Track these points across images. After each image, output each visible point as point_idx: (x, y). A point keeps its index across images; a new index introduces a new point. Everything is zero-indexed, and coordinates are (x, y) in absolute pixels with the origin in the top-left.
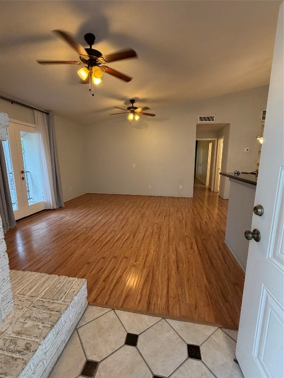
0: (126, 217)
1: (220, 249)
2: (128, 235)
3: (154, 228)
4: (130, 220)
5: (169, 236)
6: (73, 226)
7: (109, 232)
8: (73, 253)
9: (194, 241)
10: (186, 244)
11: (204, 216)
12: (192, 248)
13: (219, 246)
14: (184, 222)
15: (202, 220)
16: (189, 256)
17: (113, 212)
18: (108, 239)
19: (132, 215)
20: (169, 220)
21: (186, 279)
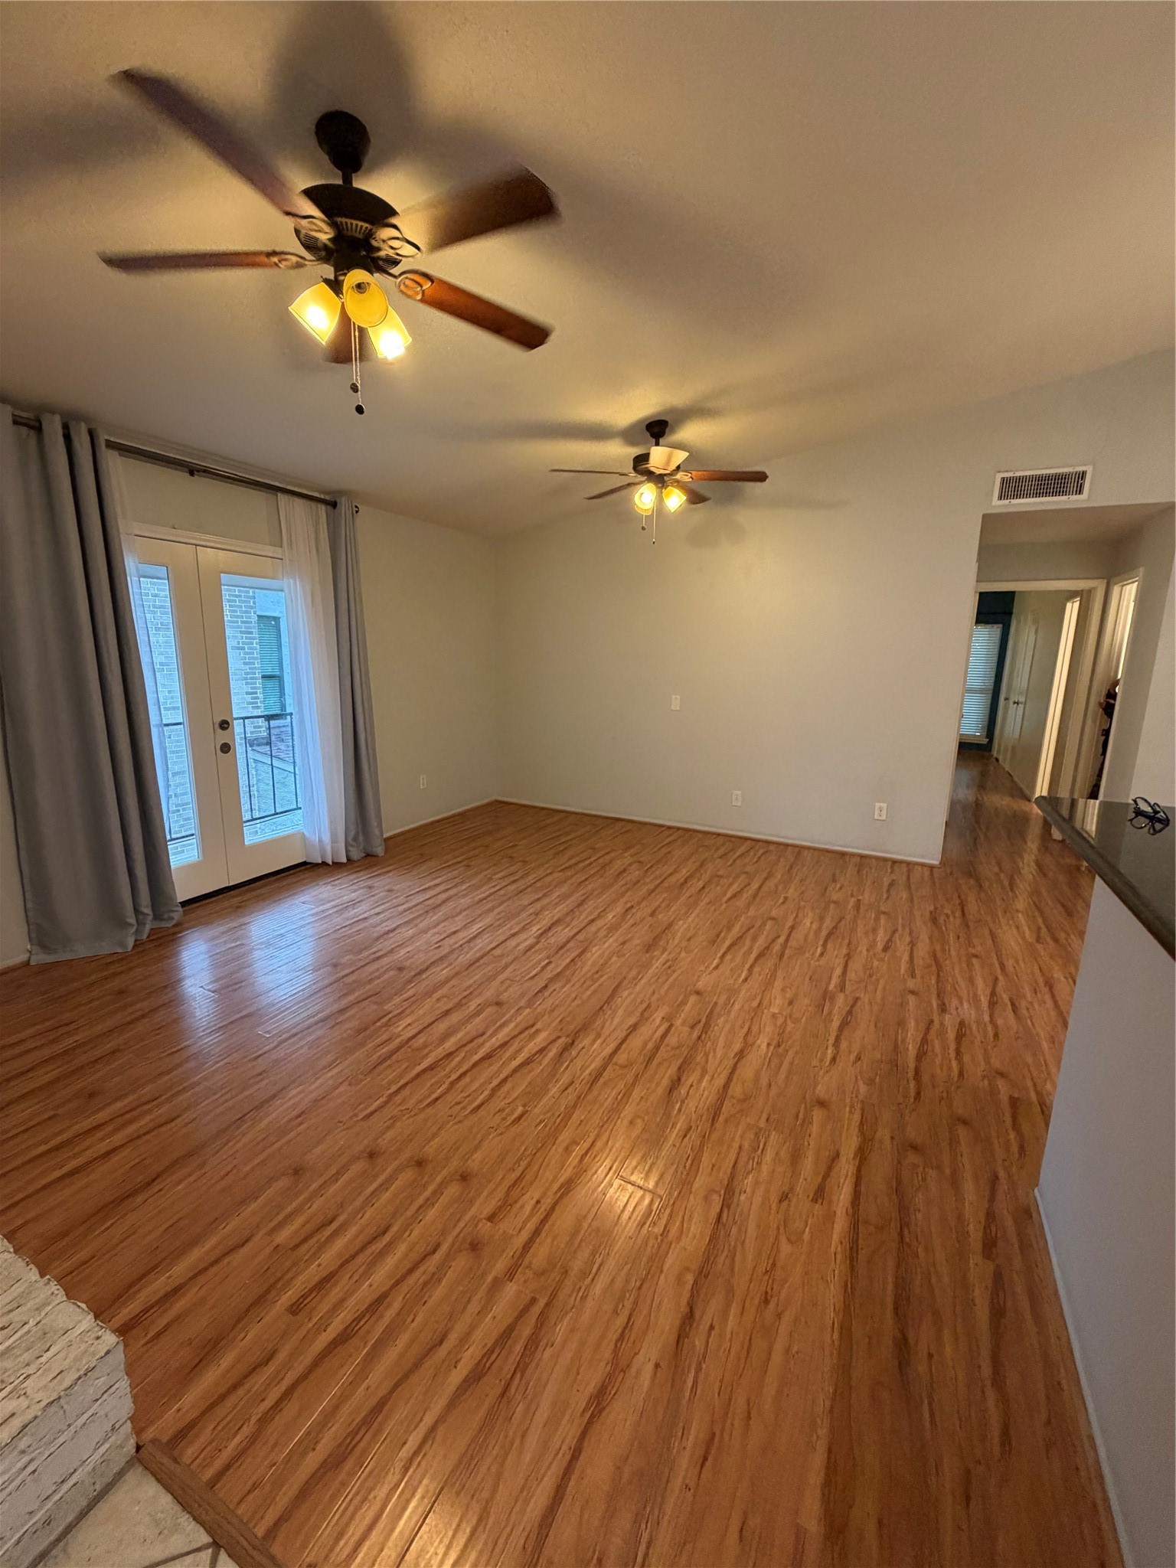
0: (581, 937)
1: (989, 1246)
2: (540, 1040)
3: (678, 1022)
4: (595, 954)
5: (726, 1086)
6: (360, 952)
7: (473, 1005)
8: (274, 1097)
9: (849, 1146)
10: (796, 1158)
11: (962, 985)
12: (820, 1194)
13: (990, 1216)
14: (841, 1002)
15: (943, 1009)
16: (786, 1248)
17: (545, 901)
18: (450, 1044)
19: (613, 929)
20: (769, 983)
21: (696, 1433)
